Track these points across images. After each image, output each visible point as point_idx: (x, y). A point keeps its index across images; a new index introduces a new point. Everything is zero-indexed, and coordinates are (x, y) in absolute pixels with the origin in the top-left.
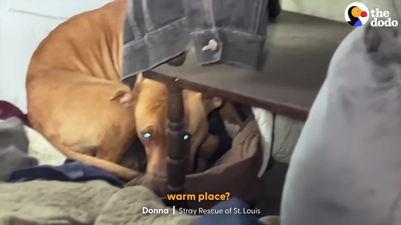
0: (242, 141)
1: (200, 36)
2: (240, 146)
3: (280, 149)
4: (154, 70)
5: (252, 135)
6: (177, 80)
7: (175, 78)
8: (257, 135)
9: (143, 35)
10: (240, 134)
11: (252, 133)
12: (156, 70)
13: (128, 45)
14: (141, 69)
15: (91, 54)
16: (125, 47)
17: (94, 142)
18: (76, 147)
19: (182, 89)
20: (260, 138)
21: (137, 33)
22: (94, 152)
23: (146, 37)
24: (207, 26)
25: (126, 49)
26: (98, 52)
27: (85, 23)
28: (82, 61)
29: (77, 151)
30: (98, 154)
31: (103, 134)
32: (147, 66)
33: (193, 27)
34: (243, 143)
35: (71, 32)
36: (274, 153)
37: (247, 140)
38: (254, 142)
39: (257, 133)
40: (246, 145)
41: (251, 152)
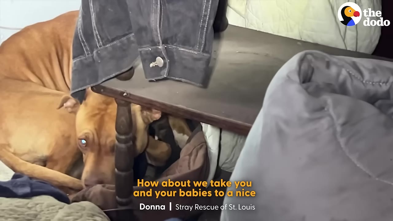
0: (189, 152)
1: (147, 53)
2: (188, 157)
3: (226, 160)
4: (103, 85)
5: (199, 146)
6: (125, 94)
7: (124, 93)
8: (204, 147)
9: (92, 51)
10: (188, 145)
11: (199, 145)
12: (106, 85)
13: (78, 60)
14: (89, 84)
15: (41, 66)
16: (75, 61)
17: (45, 152)
18: (27, 157)
19: (130, 103)
20: (207, 149)
21: (86, 48)
22: (44, 162)
23: (95, 52)
24: (154, 43)
25: (75, 63)
26: (48, 65)
27: (36, 35)
28: (34, 73)
29: (27, 161)
30: (49, 164)
31: (53, 144)
32: (97, 80)
33: (140, 44)
34: (190, 155)
35: (23, 44)
36: (220, 164)
37: (194, 151)
38: (201, 153)
39: (204, 144)
40: (193, 157)
41: (198, 163)
